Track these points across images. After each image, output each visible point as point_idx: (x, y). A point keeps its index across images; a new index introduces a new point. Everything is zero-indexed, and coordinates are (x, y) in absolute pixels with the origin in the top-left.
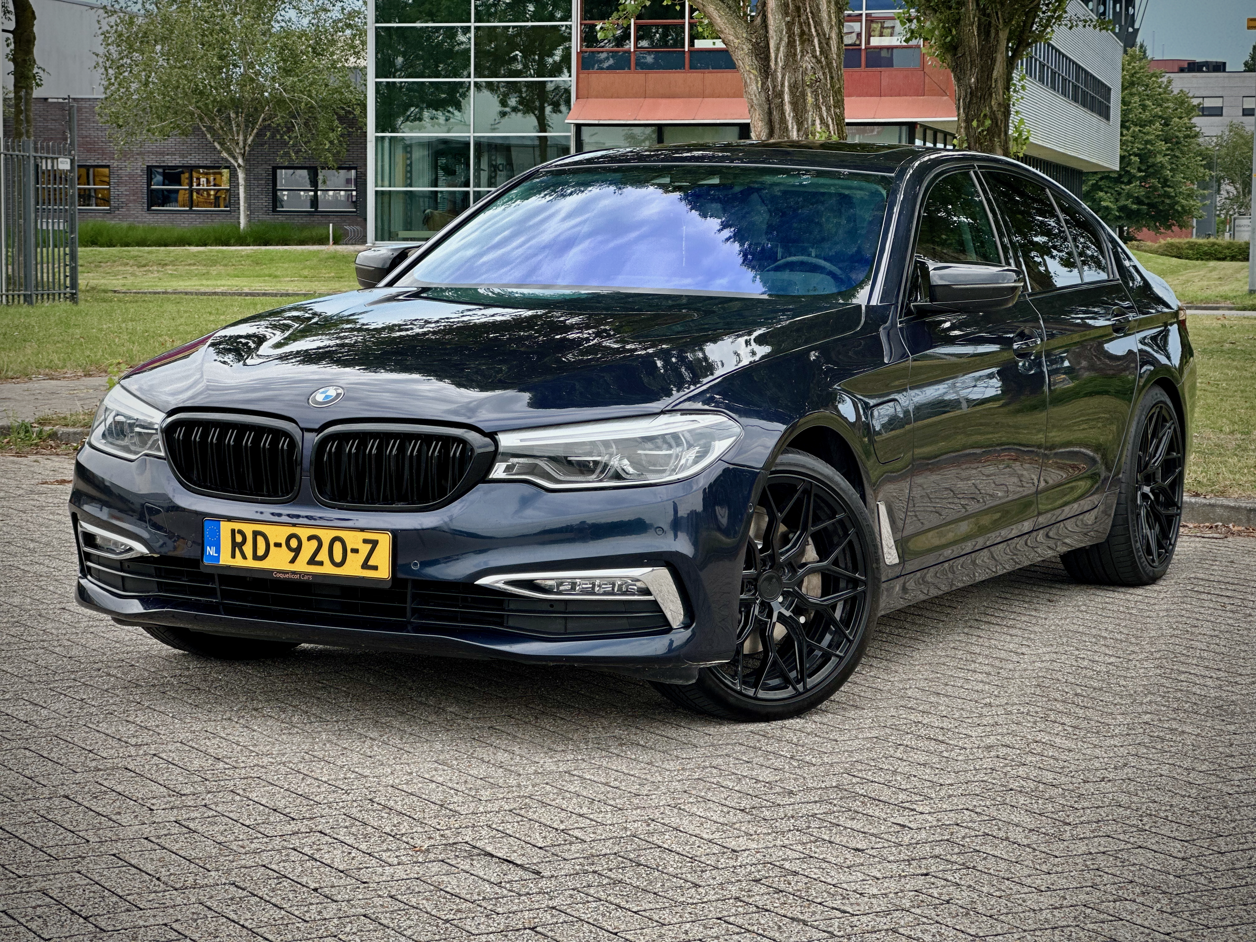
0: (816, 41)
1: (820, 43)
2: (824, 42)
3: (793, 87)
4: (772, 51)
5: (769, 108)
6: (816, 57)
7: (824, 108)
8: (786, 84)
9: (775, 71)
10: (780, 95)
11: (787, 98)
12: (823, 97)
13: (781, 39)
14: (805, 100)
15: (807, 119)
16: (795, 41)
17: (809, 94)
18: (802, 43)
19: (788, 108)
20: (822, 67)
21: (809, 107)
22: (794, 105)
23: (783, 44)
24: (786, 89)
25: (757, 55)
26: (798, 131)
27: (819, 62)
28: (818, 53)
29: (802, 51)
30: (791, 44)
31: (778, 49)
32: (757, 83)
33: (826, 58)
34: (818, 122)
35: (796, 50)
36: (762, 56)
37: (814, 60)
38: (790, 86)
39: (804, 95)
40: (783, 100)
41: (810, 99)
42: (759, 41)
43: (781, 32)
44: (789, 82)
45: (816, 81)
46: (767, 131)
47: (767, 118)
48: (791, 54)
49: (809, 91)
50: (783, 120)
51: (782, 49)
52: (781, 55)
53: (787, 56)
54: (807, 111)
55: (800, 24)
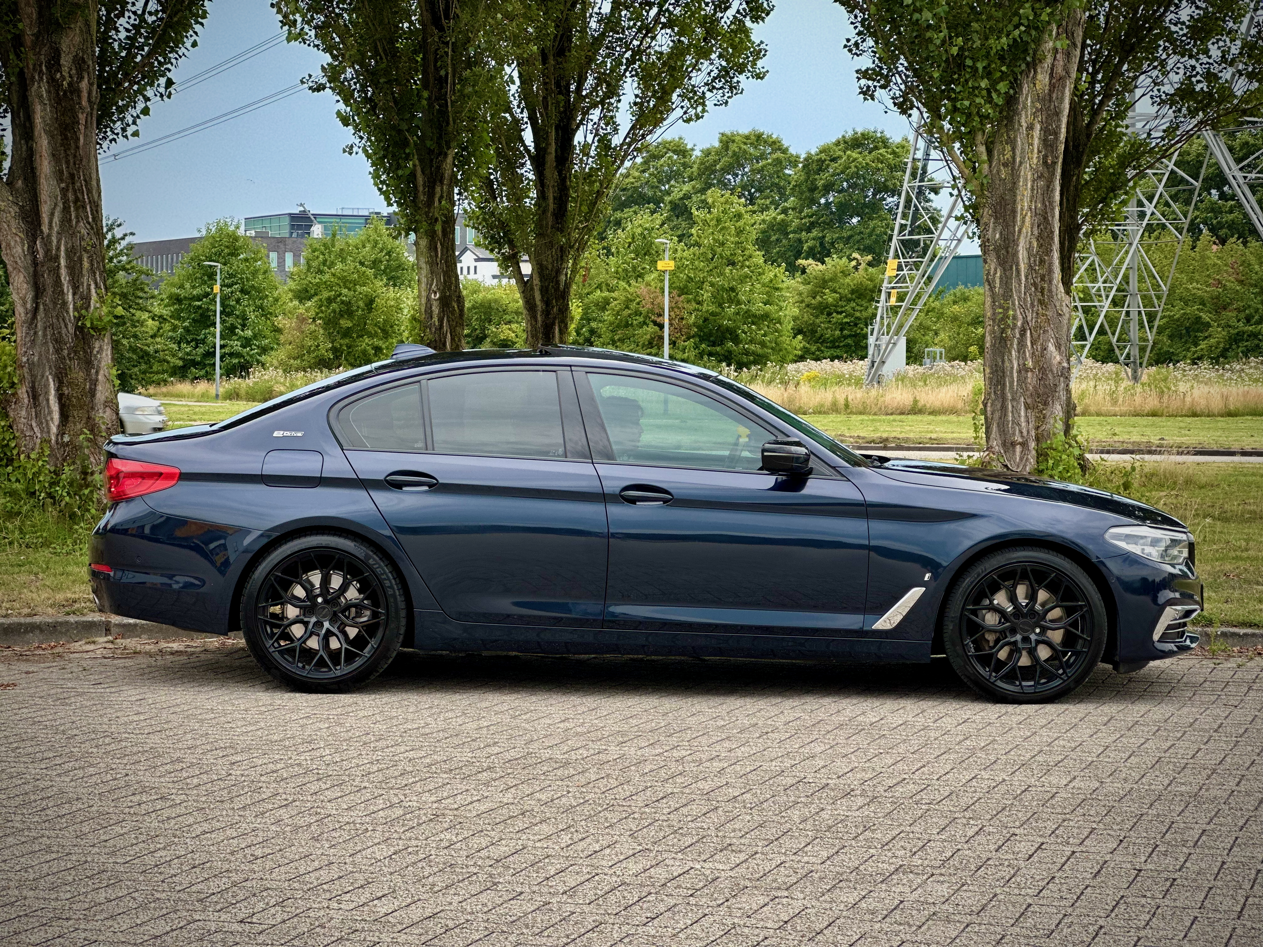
38: (66, 250)
43: (56, 198)
44: (66, 246)
55: (75, 191)
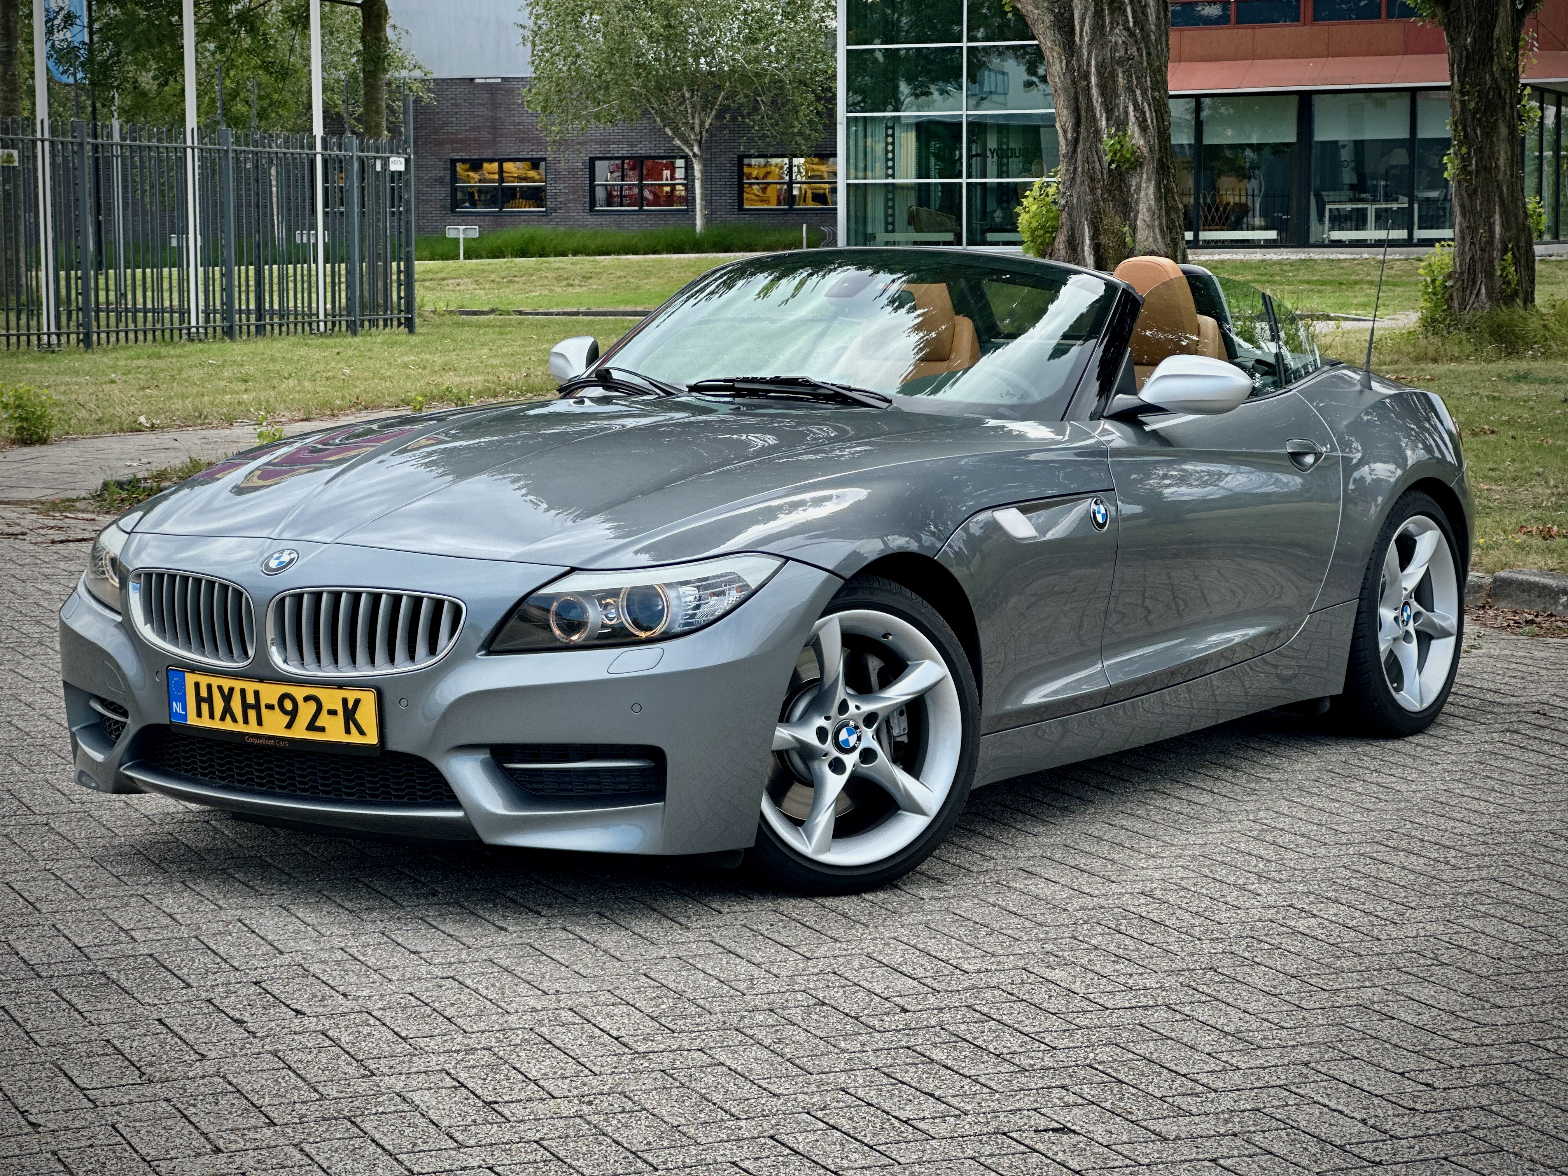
0: (1129, 9)
1: (1134, 12)
2: (1139, 10)
3: (1100, 67)
4: (1076, 23)
5: (1076, 93)
6: (1127, 29)
7: (1138, 92)
8: (1093, 63)
9: (1081, 47)
10: (1086, 76)
11: (1093, 80)
12: (1137, 78)
13: (1086, 9)
14: (1115, 82)
15: (1117, 105)
16: (1103, 10)
17: (1120, 75)
18: (1112, 13)
19: (1095, 92)
20: (1136, 41)
21: (1121, 91)
22: (1102, 87)
23: (1089, 14)
24: (1093, 69)
25: (1060, 28)
26: (1108, 120)
27: (1132, 34)
28: (1131, 24)
29: (1111, 23)
30: (1098, 14)
31: (1083, 21)
32: (1061, 62)
33: (1142, 30)
34: (1131, 108)
35: (1104, 21)
36: (1067, 29)
37: (1125, 34)
39: (1113, 76)
40: (1089, 82)
41: (1121, 81)
42: (1062, 11)
45: (1129, 59)
46: (1073, 120)
47: (1073, 105)
48: (1098, 27)
49: (1120, 71)
50: (1090, 108)
51: (1087, 20)
52: (1087, 27)
53: (1093, 29)
54: (1117, 96)
